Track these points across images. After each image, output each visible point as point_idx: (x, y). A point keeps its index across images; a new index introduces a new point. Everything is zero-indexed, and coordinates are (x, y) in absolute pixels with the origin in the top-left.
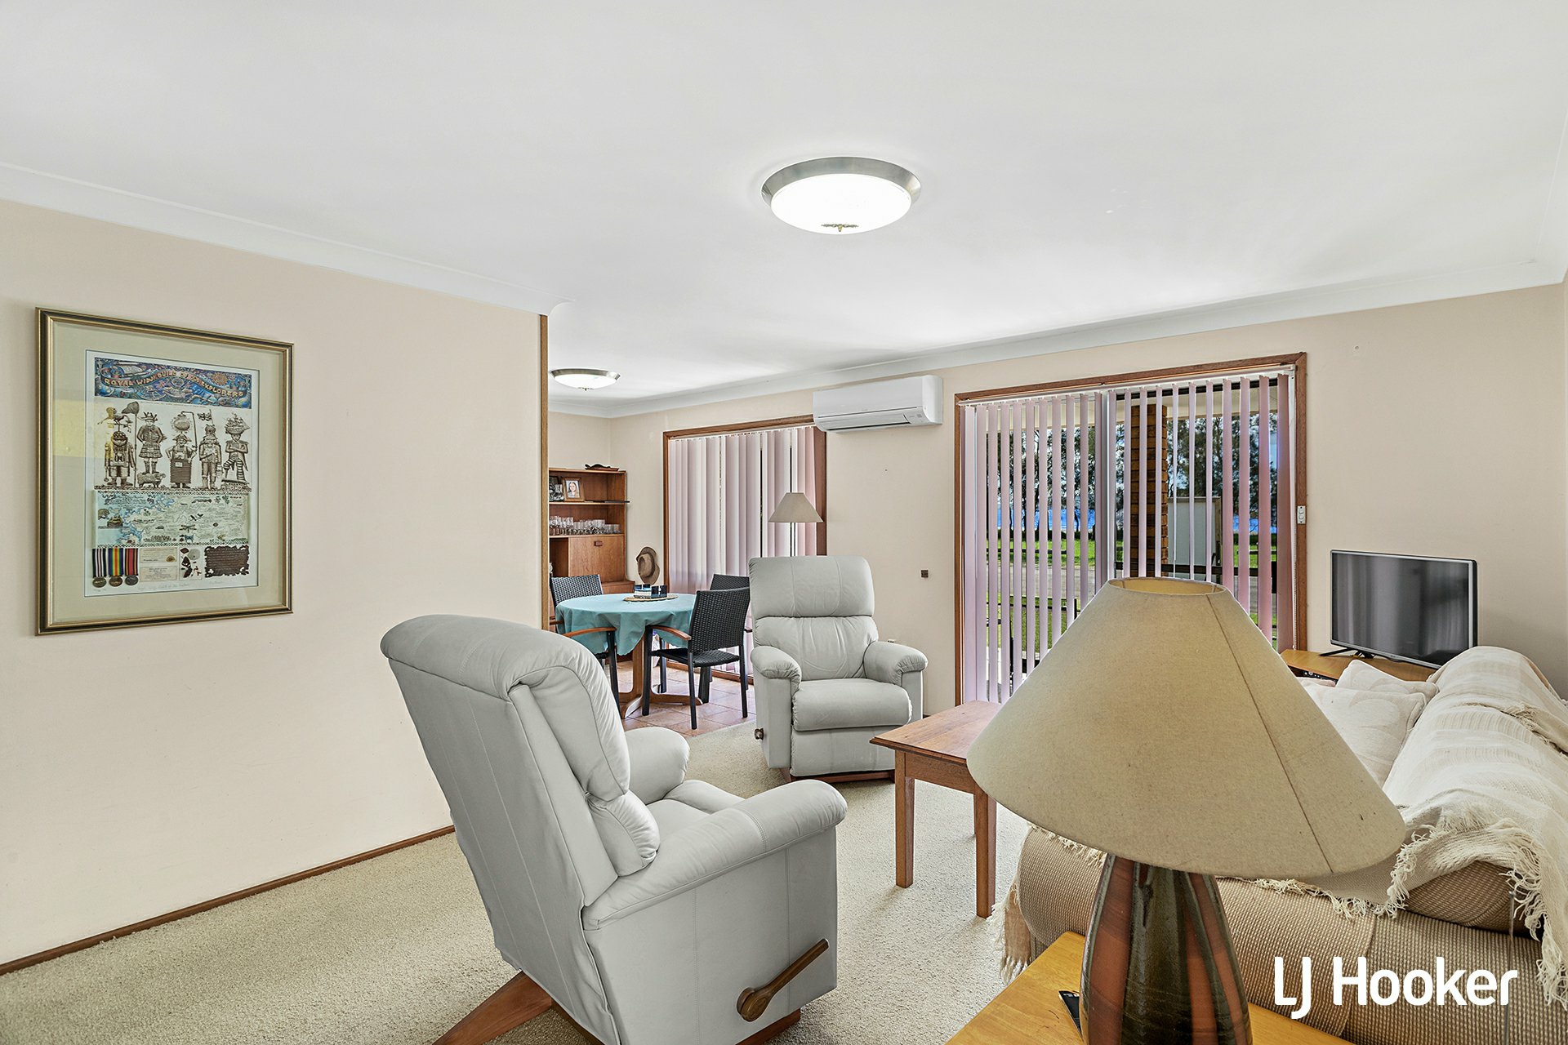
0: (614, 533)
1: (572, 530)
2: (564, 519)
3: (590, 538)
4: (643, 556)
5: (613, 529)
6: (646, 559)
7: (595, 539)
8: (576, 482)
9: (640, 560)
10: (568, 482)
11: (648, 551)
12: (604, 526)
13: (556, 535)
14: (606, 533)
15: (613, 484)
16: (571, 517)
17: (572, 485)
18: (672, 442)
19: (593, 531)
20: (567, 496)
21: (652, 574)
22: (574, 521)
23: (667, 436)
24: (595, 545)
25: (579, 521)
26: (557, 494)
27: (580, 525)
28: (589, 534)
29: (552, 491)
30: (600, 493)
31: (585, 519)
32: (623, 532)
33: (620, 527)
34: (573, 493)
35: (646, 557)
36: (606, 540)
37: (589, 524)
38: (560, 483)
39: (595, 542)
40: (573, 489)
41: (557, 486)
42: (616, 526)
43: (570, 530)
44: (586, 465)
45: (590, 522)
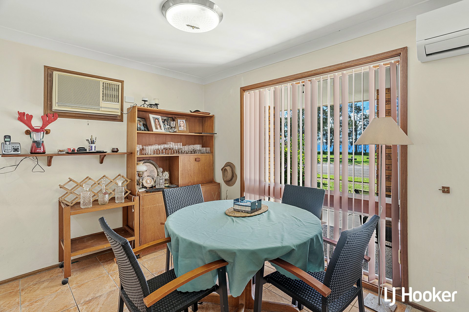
0: (207, 153)
1: (181, 151)
2: (176, 144)
3: (192, 157)
4: (226, 168)
5: (206, 150)
6: (228, 170)
7: (196, 157)
8: (184, 121)
9: (224, 170)
10: (179, 121)
11: (229, 164)
12: (201, 148)
13: (171, 154)
14: (202, 153)
15: (206, 123)
16: (181, 142)
17: (181, 122)
18: (246, 94)
19: (194, 152)
20: (178, 129)
21: (231, 179)
22: (183, 145)
23: (244, 90)
24: (196, 161)
25: (185, 145)
26: (172, 128)
27: (186, 148)
28: (192, 153)
29: (169, 126)
30: (198, 128)
31: (189, 144)
32: (212, 152)
33: (210, 149)
34: (182, 128)
35: (228, 168)
36: (203, 158)
37: (191, 147)
38: (174, 120)
39: (196, 159)
40: (182, 125)
41: (172, 122)
42: (208, 149)
43: (180, 151)
44: (190, 111)
45: (192, 146)
